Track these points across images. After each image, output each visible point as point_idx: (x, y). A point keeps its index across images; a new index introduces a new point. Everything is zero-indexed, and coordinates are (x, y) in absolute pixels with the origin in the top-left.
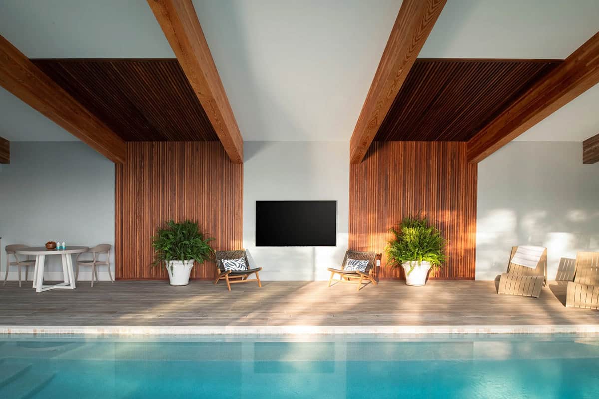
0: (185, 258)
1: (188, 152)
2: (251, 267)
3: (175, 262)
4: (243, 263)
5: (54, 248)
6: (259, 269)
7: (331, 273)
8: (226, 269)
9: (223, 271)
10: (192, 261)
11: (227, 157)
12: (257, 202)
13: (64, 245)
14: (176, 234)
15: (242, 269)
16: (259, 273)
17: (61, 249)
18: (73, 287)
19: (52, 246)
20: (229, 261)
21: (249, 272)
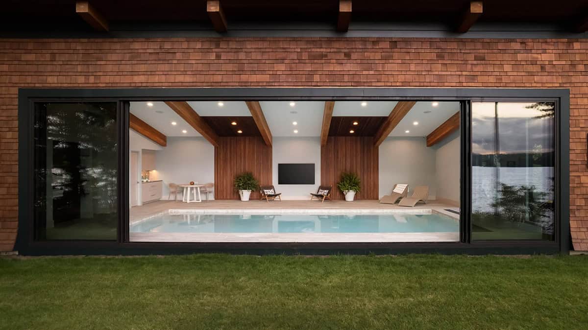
0: (249, 189)
1: (247, 142)
2: (277, 193)
3: (243, 191)
4: (273, 191)
5: (193, 184)
6: (280, 194)
7: (312, 195)
8: (266, 194)
9: (264, 195)
10: (251, 190)
11: (266, 144)
12: (279, 164)
13: (197, 183)
14: (244, 179)
15: (273, 194)
16: (280, 195)
17: (196, 185)
18: (200, 201)
19: (192, 183)
20: (267, 190)
21: (276, 195)
